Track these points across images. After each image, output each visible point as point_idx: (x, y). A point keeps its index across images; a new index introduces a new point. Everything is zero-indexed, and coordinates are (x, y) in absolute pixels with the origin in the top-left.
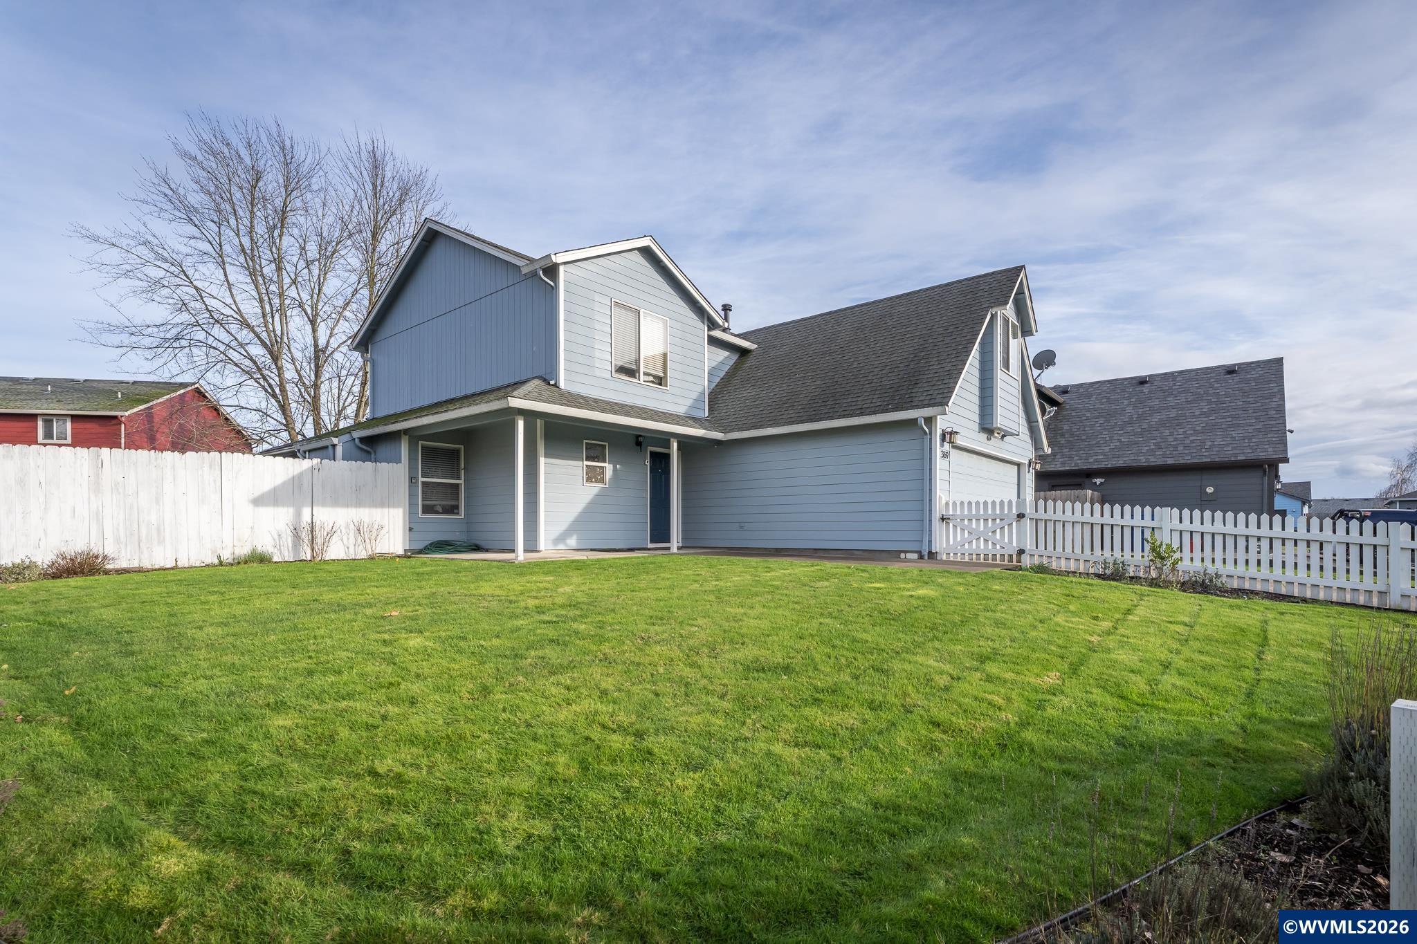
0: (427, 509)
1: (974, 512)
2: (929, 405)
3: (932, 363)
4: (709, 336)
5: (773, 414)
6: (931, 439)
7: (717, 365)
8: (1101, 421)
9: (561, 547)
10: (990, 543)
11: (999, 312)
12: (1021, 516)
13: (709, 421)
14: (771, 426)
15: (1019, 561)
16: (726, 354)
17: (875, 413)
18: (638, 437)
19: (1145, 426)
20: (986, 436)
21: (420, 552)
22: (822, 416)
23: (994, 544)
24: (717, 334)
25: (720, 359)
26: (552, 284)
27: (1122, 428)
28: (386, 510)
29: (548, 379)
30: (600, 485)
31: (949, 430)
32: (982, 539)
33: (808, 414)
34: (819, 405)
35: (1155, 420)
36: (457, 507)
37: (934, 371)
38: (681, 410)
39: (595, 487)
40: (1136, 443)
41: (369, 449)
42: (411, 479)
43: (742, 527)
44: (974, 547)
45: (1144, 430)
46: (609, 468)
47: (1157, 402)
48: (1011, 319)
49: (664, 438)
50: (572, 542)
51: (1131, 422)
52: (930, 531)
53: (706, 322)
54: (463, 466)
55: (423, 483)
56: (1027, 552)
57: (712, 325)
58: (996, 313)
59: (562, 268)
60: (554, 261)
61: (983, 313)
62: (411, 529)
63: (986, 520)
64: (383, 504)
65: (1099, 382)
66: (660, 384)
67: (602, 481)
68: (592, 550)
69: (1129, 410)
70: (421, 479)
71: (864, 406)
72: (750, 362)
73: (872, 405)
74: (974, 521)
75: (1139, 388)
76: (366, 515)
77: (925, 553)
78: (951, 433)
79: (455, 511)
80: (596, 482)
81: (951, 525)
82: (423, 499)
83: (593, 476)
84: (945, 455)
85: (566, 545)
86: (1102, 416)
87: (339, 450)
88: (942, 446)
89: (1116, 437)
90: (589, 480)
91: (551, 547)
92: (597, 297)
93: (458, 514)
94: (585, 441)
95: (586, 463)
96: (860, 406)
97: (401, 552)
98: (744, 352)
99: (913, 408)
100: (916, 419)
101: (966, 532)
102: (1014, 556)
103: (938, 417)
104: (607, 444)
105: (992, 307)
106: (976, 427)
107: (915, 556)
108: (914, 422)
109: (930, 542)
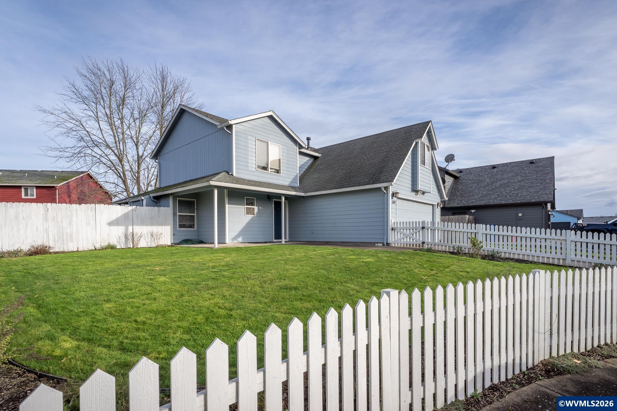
0: (181, 226)
1: (405, 226)
2: (386, 182)
3: (389, 163)
4: (299, 152)
5: (325, 185)
6: (387, 196)
7: (304, 164)
8: (475, 185)
9: (235, 241)
10: (411, 239)
11: (419, 141)
12: (423, 228)
13: (299, 188)
14: (323, 190)
15: (423, 247)
16: (308, 158)
17: (365, 185)
18: (268, 195)
19: (494, 187)
20: (415, 193)
21: (178, 244)
22: (344, 186)
23: (413, 240)
24: (303, 150)
25: (305, 161)
26: (230, 132)
27: (484, 188)
28: (163, 227)
29: (229, 172)
30: (252, 216)
31: (396, 192)
32: (408, 237)
33: (339, 185)
34: (343, 181)
35: (498, 184)
36: (194, 225)
37: (389, 167)
38: (287, 183)
39: (250, 216)
40: (490, 194)
41: (157, 201)
42: (174, 214)
43: (312, 233)
44: (405, 241)
45: (493, 189)
46: (256, 208)
47: (499, 176)
48: (426, 143)
49: (279, 196)
50: (240, 239)
51: (488, 185)
52: (387, 234)
53: (298, 146)
54: (196, 208)
55: (179, 215)
56: (426, 243)
57: (301, 147)
58: (418, 141)
59: (234, 126)
60: (230, 123)
61: (412, 142)
62: (174, 235)
63: (410, 230)
64: (162, 224)
65: (475, 167)
66: (278, 173)
67: (253, 214)
68: (249, 243)
69: (488, 180)
70: (178, 214)
71: (361, 182)
72: (318, 162)
73: (364, 181)
74: (405, 230)
75: (492, 170)
76: (155, 229)
77: (385, 243)
78: (396, 193)
79: (193, 227)
80: (251, 214)
81: (396, 232)
82: (179, 222)
83: (249, 212)
84: (394, 202)
85: (237, 241)
86: (476, 183)
87: (145, 202)
88: (392, 198)
89: (481, 192)
90: (247, 213)
91: (231, 242)
92: (249, 137)
93: (194, 228)
94: (245, 197)
95: (246, 206)
96: (359, 182)
97: (169, 244)
98: (316, 158)
99: (380, 183)
100: (381, 188)
101: (402, 234)
102: (421, 245)
103: (390, 186)
104: (255, 198)
105: (416, 139)
106: (410, 190)
107: (381, 245)
108: (379, 189)
109: (387, 239)
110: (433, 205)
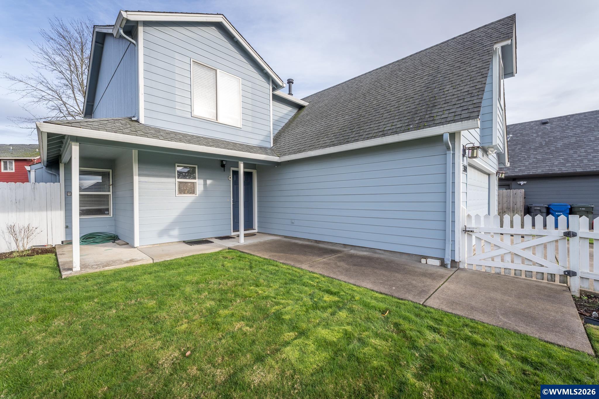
2: (454, 121)
4: (274, 95)
6: (454, 154)
8: (519, 147)
13: (271, 149)
16: (290, 109)
17: (396, 133)
18: (222, 161)
19: (553, 148)
20: (484, 153)
24: (280, 93)
27: (535, 150)
30: (192, 196)
31: (470, 146)
33: (338, 139)
35: (560, 144)
36: (108, 210)
38: (256, 143)
40: (548, 159)
42: (67, 193)
45: (552, 151)
46: (199, 183)
47: (558, 134)
49: (235, 161)
51: (541, 146)
52: (453, 242)
53: (271, 84)
54: (111, 183)
56: (579, 274)
57: (276, 87)
60: (126, 18)
62: (67, 227)
65: (513, 125)
67: (194, 193)
69: (538, 139)
71: (386, 129)
72: (304, 114)
73: (394, 126)
75: (542, 127)
77: (448, 261)
78: (474, 148)
79: (106, 212)
80: (188, 193)
81: (474, 237)
83: (185, 189)
84: (465, 169)
86: (519, 144)
88: (463, 160)
89: (532, 156)
90: (181, 192)
93: (108, 214)
94: (177, 164)
95: (178, 180)
98: (301, 108)
99: (436, 125)
100: (441, 136)
102: (558, 277)
103: (463, 132)
104: (196, 166)
105: (495, 43)
107: (437, 263)
108: (438, 138)
109: (453, 251)
110: (489, 175)
